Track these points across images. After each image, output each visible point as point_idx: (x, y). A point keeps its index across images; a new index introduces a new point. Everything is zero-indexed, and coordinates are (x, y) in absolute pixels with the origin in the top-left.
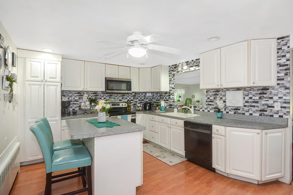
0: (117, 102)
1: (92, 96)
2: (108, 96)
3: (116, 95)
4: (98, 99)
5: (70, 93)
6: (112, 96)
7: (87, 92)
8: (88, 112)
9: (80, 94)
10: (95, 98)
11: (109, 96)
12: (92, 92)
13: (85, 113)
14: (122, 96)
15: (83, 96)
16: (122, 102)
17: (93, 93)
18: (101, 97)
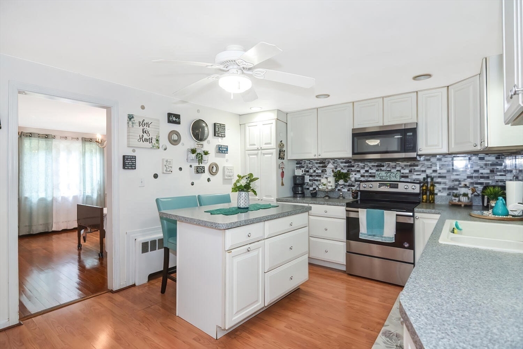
0: (393, 179)
1: (343, 167)
2: (373, 166)
3: (392, 164)
4: (354, 173)
5: (310, 163)
6: (383, 166)
7: (334, 160)
8: (331, 195)
9: (323, 163)
10: (348, 171)
11: (377, 166)
12: (343, 159)
13: (326, 196)
14: (410, 166)
15: (326, 167)
16: (409, 180)
17: (344, 161)
18: (359, 169)
